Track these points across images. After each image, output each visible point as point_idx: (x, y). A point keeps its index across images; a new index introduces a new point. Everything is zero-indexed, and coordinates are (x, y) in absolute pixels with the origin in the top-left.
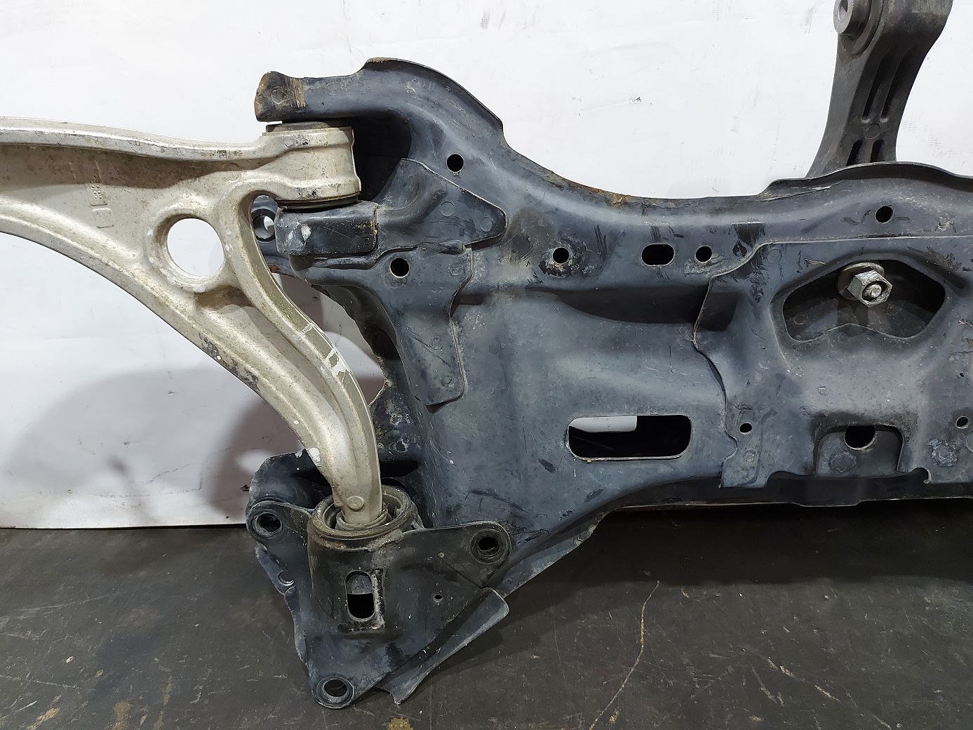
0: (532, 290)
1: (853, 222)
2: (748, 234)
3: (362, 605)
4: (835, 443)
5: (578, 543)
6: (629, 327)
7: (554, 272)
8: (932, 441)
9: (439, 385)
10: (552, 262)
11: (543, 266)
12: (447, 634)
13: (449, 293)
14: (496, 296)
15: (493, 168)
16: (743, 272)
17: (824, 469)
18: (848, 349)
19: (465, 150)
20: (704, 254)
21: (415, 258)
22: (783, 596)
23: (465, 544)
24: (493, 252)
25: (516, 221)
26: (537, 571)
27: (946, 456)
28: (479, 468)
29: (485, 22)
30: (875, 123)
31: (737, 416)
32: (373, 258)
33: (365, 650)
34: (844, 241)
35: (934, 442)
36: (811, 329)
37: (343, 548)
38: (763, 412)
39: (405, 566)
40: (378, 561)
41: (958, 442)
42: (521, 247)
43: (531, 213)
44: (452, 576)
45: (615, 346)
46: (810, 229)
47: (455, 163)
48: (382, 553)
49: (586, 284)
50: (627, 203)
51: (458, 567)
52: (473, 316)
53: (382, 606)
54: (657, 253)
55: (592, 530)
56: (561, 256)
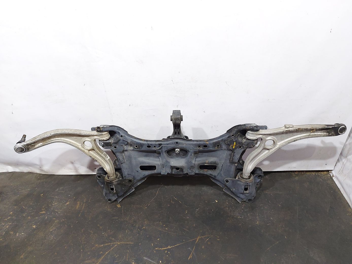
0: (133, 150)
1: (173, 144)
2: (160, 145)
3: (112, 189)
4: (174, 170)
5: (144, 181)
6: (148, 153)
7: (136, 148)
8: (188, 170)
9: (122, 161)
10: (135, 147)
11: (134, 148)
12: (125, 193)
13: (122, 150)
14: (128, 151)
15: (127, 136)
16: (160, 149)
17: (173, 173)
18: (177, 157)
19: (123, 135)
20: (155, 147)
21: (117, 146)
22: (181, 187)
23: (127, 181)
24: (128, 146)
25: (130, 143)
26: (138, 184)
27: (190, 171)
28: (128, 171)
29: (130, 105)
30: (177, 130)
31: (162, 166)
32: (112, 147)
33: (113, 195)
34: (172, 146)
36: (173, 154)
37: (109, 182)
38: (165, 165)
39: (118, 184)
40: (114, 183)
41: (192, 170)
42: (131, 145)
43: (132, 141)
44: (125, 185)
45: (146, 156)
46: (168, 144)
47: (122, 136)
48: (115, 182)
49: (140, 150)
50: (145, 140)
51: (126, 184)
52: (126, 152)
53: (115, 189)
54: (149, 147)
55: (146, 179)
56: (136, 146)
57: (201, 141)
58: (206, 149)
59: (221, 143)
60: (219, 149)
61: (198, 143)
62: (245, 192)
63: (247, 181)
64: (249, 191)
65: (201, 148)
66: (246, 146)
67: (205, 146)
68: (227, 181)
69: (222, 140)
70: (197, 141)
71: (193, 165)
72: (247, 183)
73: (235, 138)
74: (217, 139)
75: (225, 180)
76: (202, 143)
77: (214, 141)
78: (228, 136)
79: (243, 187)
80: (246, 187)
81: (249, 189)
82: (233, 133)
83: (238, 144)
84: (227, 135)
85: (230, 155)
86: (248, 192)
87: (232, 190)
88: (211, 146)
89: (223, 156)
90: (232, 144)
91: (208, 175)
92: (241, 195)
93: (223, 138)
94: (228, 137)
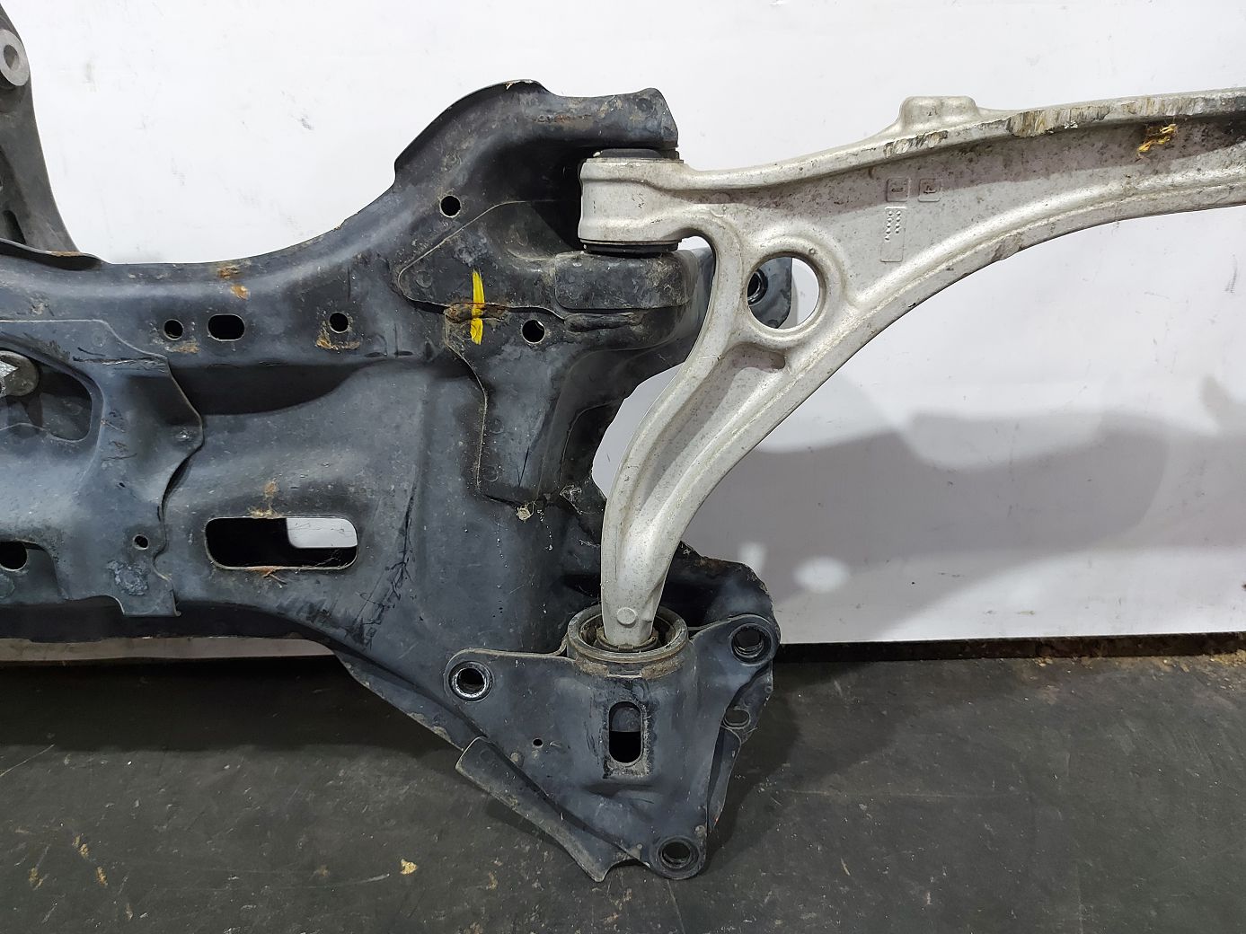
8: (111, 564)
27: (133, 583)
35: (114, 565)
41: (142, 566)
57: (181, 273)
58: (235, 353)
59: (356, 290)
60: (350, 359)
61: (160, 292)
62: (620, 770)
63: (626, 667)
64: (650, 759)
65: (192, 349)
66: (581, 319)
67: (226, 325)
68: (471, 679)
69: (365, 259)
70: (148, 273)
71: (150, 520)
72: (629, 685)
73: (474, 229)
74: (320, 255)
75: (450, 665)
76: (192, 291)
77: (301, 272)
78: (407, 218)
79: (597, 726)
80: (626, 723)
81: (653, 738)
82: (447, 180)
83: (510, 297)
84: (405, 205)
85: (466, 418)
86: (639, 768)
87: (515, 758)
88: (275, 325)
89: (397, 427)
90: (455, 298)
91: (293, 615)
92: (601, 804)
93: (376, 238)
94: (414, 228)
